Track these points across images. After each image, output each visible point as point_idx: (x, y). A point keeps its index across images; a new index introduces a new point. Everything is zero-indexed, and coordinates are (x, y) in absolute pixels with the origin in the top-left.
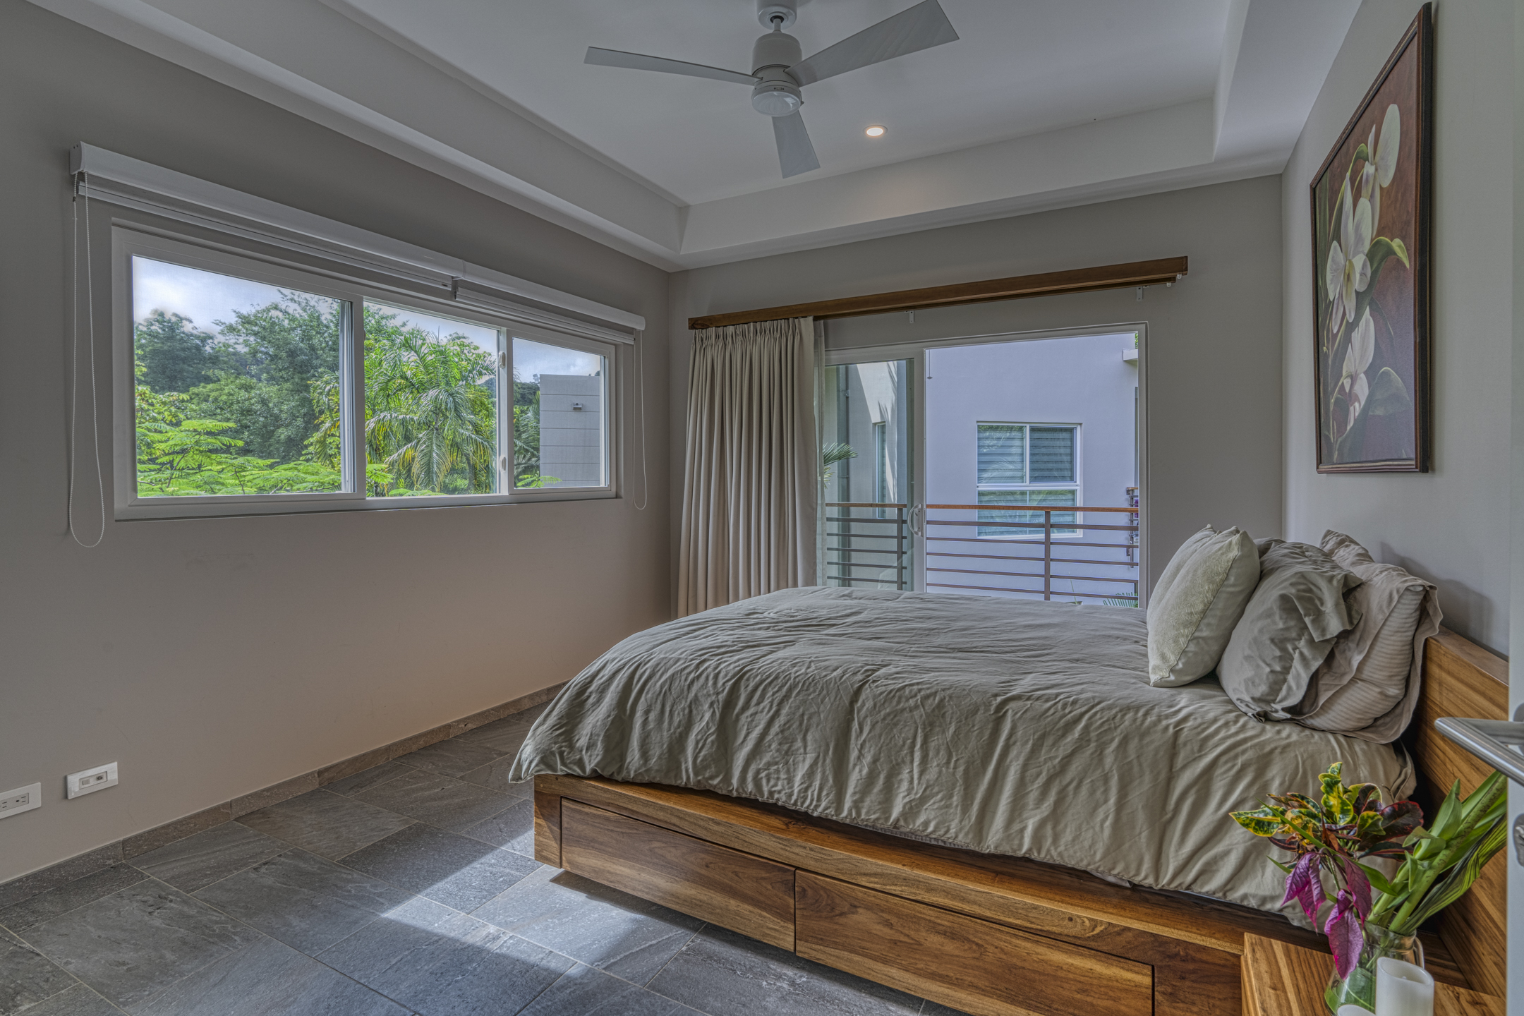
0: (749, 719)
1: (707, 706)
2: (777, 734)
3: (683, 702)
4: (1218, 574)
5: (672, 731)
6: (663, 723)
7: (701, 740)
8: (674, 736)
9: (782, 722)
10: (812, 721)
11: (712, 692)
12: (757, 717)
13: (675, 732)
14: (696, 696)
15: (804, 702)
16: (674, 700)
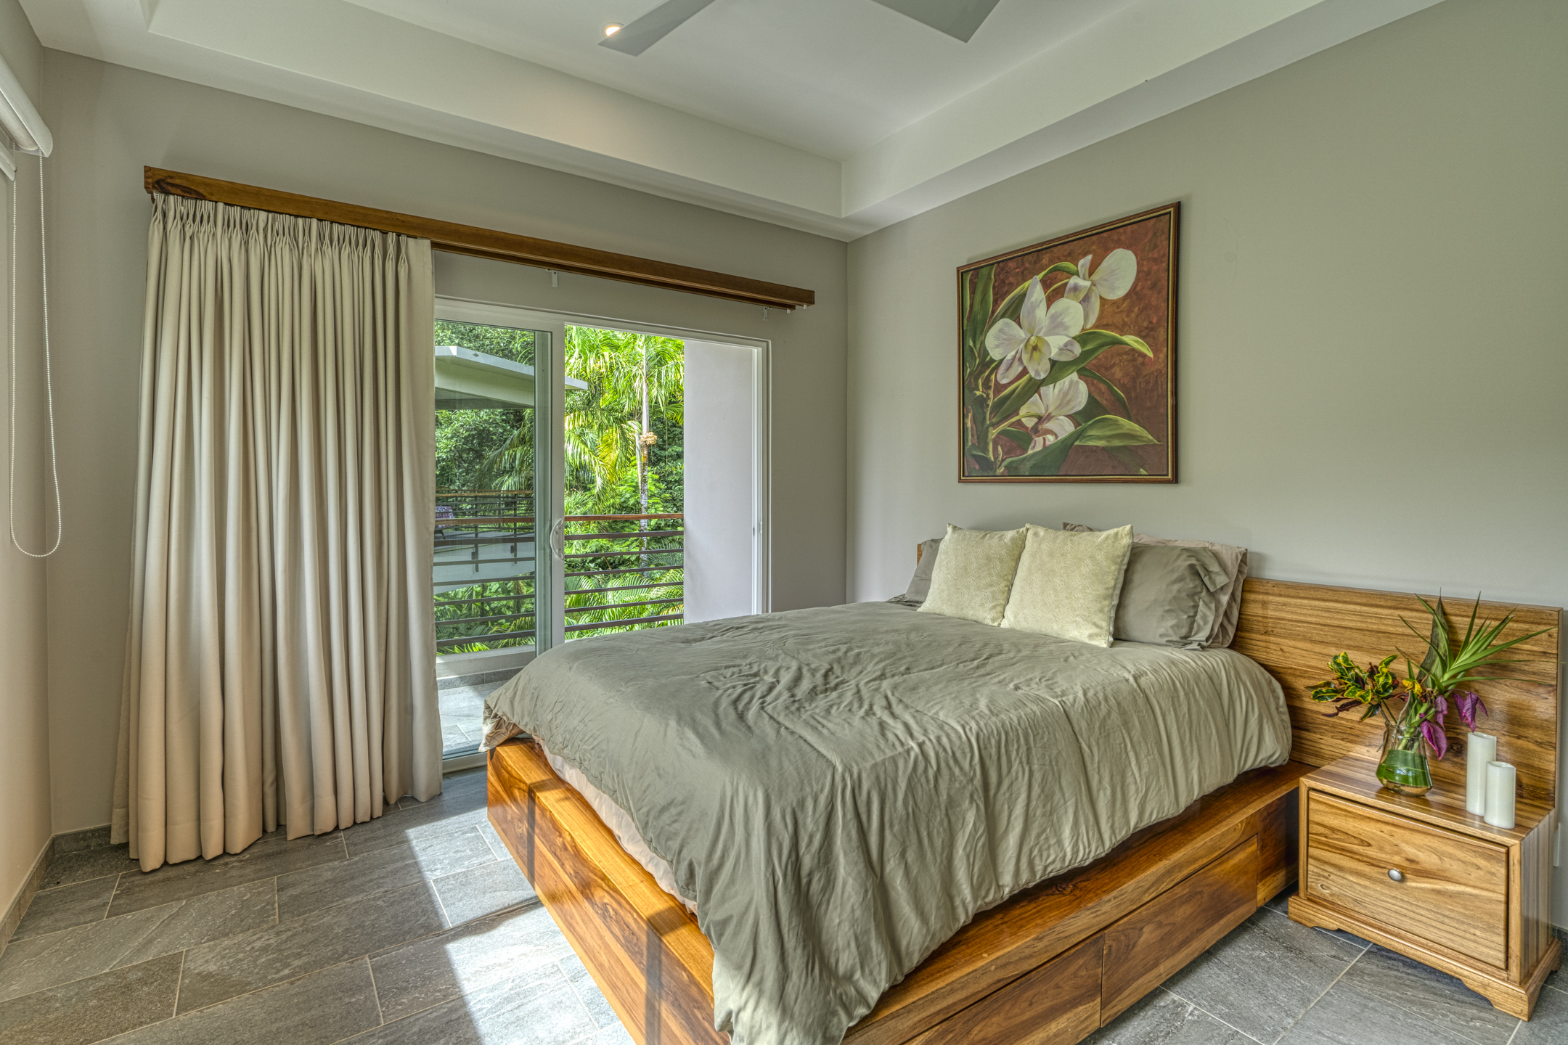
0: (1007, 795)
1: (967, 802)
2: (1039, 796)
3: (938, 813)
4: (1118, 557)
5: (939, 861)
6: (925, 858)
7: (971, 851)
8: (942, 867)
9: (1039, 780)
10: (1059, 764)
11: (965, 782)
12: (1015, 788)
13: (942, 861)
14: (949, 795)
15: (1044, 747)
16: (927, 816)
